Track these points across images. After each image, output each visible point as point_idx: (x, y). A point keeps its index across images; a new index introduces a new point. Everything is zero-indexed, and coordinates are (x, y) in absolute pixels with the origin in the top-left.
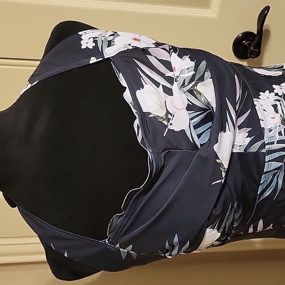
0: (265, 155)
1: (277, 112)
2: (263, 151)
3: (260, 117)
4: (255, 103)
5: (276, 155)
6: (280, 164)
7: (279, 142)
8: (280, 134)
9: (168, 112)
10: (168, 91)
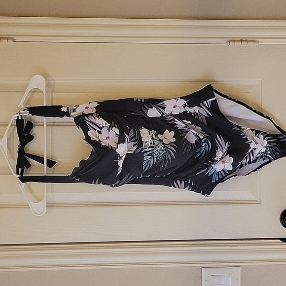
0: (143, 153)
1: (150, 134)
2: (142, 152)
3: (142, 137)
4: (140, 130)
5: (149, 153)
6: (150, 157)
7: (149, 148)
8: (151, 143)
9: (99, 140)
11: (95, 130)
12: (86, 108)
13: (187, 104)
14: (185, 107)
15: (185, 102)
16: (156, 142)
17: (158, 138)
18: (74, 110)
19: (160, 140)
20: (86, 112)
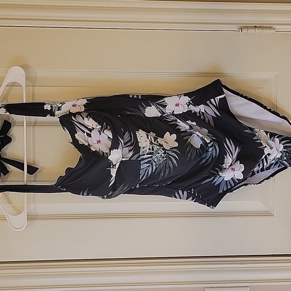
0: (140, 161)
1: (148, 138)
2: (139, 159)
3: (139, 141)
4: (137, 133)
5: (147, 160)
7: (147, 154)
8: (149, 149)
9: (89, 144)
10: (89, 135)
11: (84, 132)
12: (73, 106)
13: (191, 102)
14: (189, 105)
15: (190, 99)
16: (156, 147)
17: (158, 142)
18: (59, 107)
19: (160, 145)
20: (74, 110)
